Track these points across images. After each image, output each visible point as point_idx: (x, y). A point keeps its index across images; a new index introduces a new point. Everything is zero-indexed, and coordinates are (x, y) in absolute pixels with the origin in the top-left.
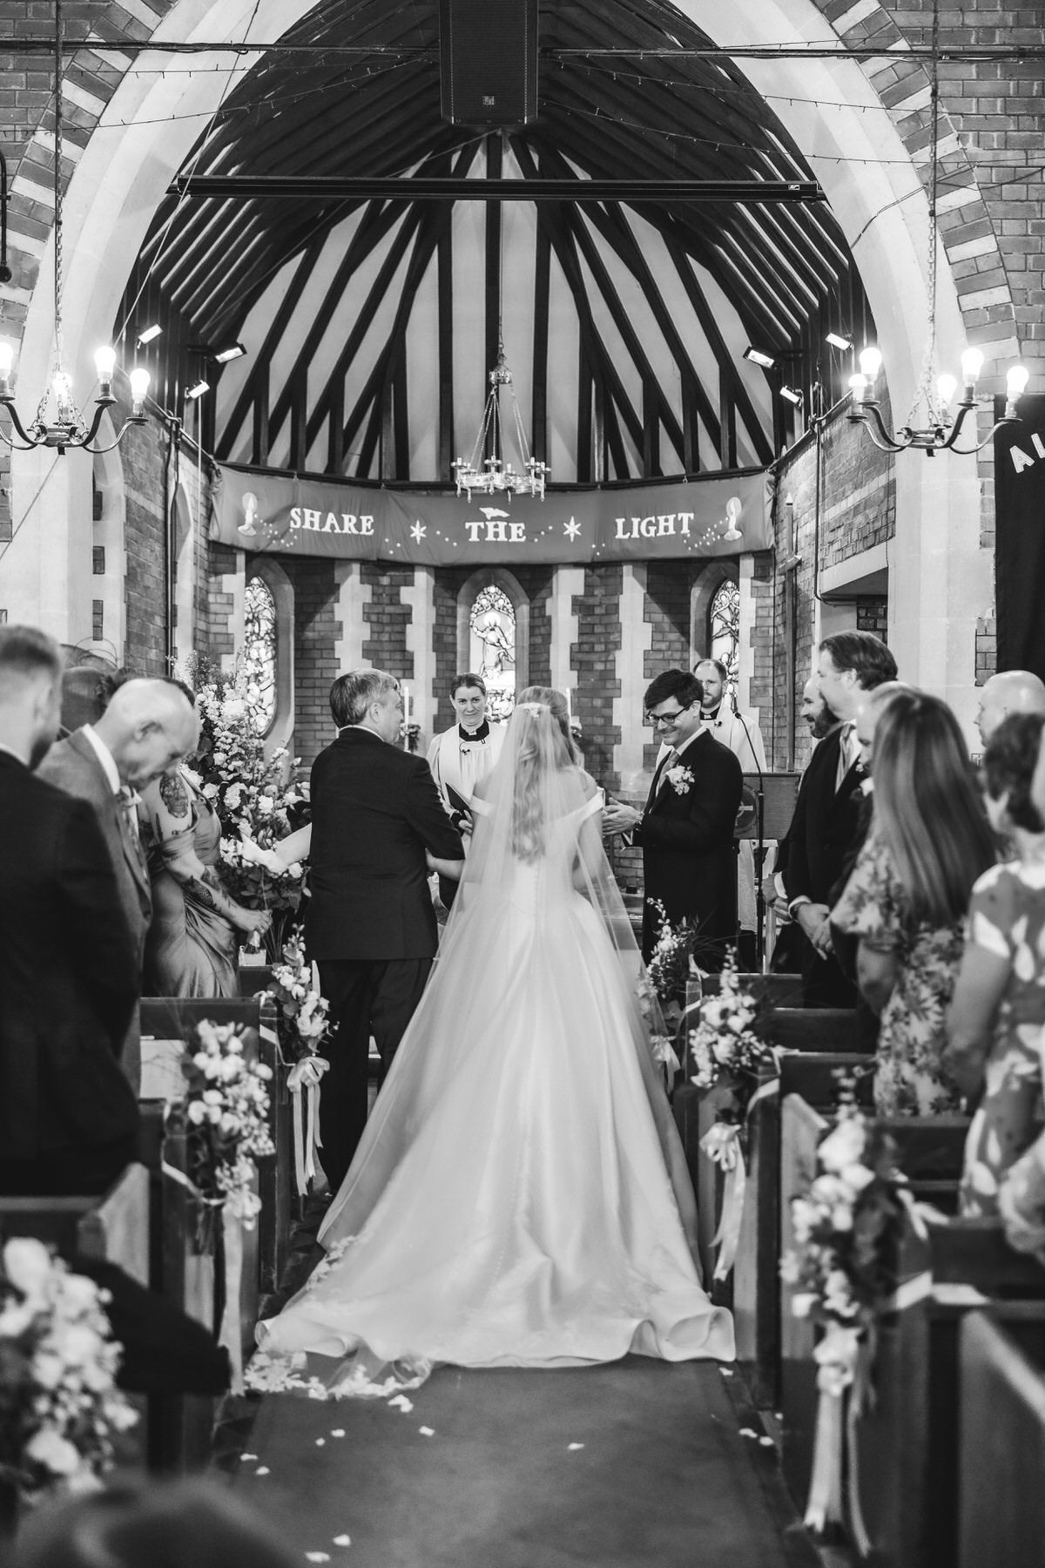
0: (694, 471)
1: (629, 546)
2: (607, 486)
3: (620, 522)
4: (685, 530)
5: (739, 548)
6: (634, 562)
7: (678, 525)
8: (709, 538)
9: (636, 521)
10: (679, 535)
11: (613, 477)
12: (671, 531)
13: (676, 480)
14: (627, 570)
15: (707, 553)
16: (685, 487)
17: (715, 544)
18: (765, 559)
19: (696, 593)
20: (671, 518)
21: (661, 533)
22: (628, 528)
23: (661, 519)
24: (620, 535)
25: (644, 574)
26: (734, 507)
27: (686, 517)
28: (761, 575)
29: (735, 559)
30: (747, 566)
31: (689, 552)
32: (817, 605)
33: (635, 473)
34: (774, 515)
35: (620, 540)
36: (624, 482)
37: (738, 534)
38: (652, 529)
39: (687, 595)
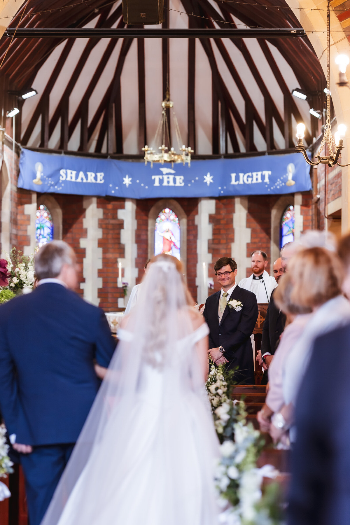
0: (272, 148)
1: (238, 188)
2: (227, 156)
3: (233, 175)
4: (267, 180)
5: (293, 190)
6: (241, 197)
7: (263, 177)
8: (279, 184)
9: (241, 175)
10: (263, 183)
11: (231, 151)
12: (260, 181)
13: (263, 154)
14: (237, 201)
15: (277, 192)
16: (267, 158)
17: (282, 188)
18: (307, 195)
19: (274, 213)
20: (259, 173)
21: (255, 181)
22: (237, 178)
23: (254, 174)
24: (233, 182)
25: (246, 202)
26: (291, 168)
27: (267, 173)
28: (305, 204)
29: (293, 195)
30: (298, 199)
31: (269, 192)
32: (326, 221)
33: (243, 149)
34: (311, 173)
35: (234, 185)
36: (237, 154)
37: (293, 183)
38: (250, 179)
39: (269, 213)
